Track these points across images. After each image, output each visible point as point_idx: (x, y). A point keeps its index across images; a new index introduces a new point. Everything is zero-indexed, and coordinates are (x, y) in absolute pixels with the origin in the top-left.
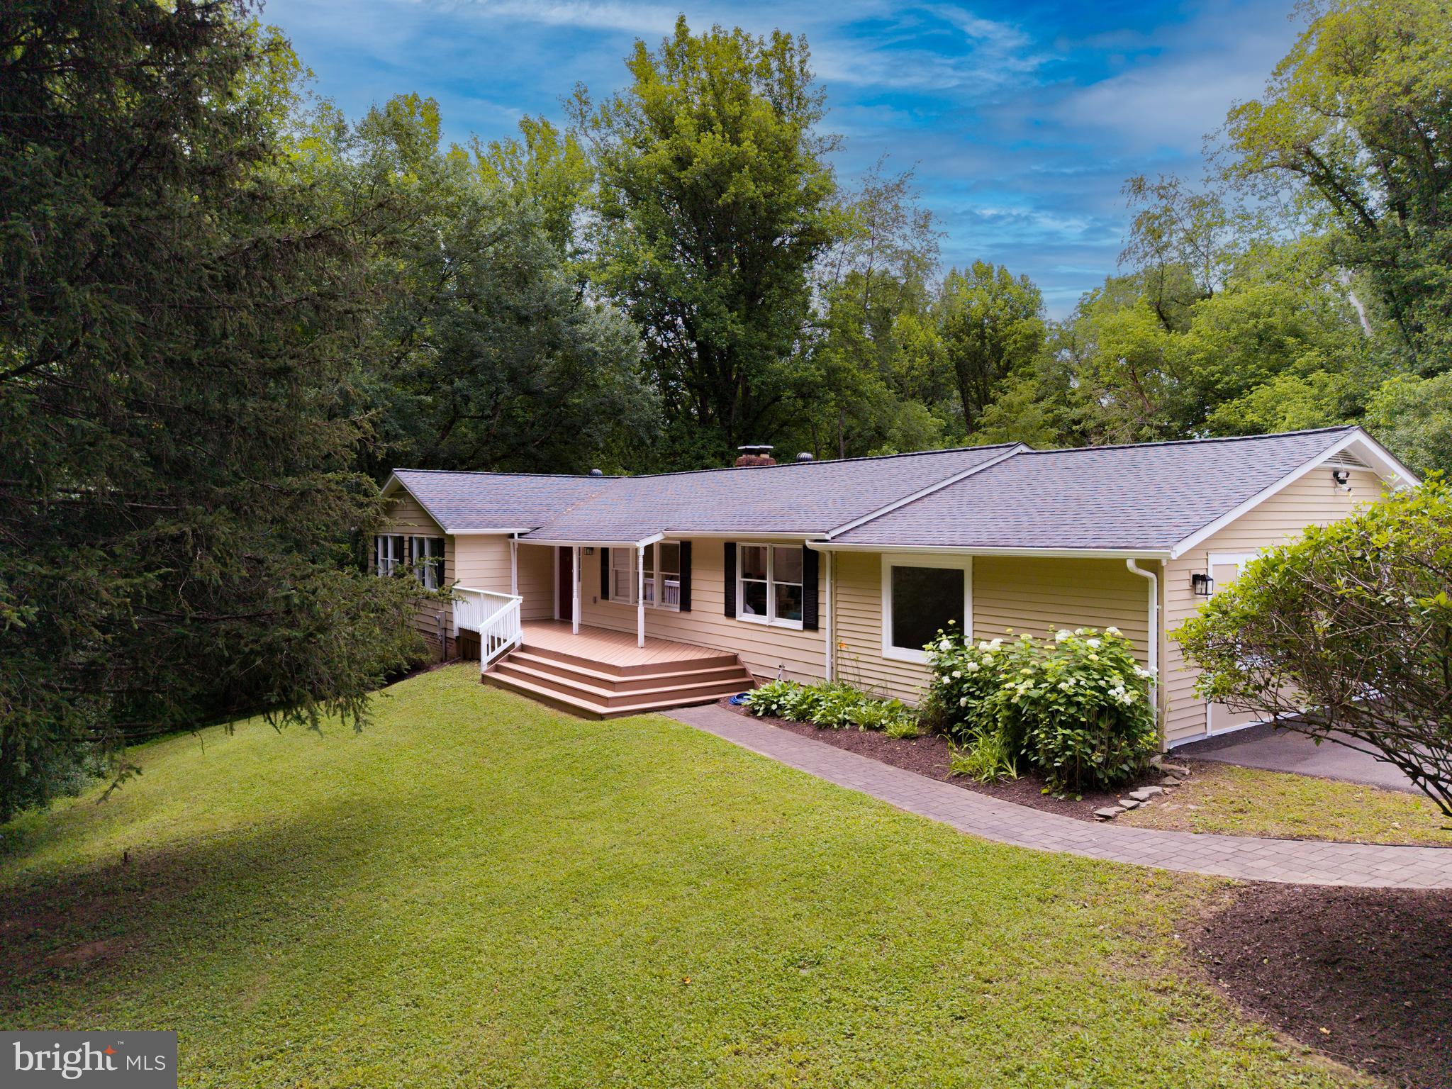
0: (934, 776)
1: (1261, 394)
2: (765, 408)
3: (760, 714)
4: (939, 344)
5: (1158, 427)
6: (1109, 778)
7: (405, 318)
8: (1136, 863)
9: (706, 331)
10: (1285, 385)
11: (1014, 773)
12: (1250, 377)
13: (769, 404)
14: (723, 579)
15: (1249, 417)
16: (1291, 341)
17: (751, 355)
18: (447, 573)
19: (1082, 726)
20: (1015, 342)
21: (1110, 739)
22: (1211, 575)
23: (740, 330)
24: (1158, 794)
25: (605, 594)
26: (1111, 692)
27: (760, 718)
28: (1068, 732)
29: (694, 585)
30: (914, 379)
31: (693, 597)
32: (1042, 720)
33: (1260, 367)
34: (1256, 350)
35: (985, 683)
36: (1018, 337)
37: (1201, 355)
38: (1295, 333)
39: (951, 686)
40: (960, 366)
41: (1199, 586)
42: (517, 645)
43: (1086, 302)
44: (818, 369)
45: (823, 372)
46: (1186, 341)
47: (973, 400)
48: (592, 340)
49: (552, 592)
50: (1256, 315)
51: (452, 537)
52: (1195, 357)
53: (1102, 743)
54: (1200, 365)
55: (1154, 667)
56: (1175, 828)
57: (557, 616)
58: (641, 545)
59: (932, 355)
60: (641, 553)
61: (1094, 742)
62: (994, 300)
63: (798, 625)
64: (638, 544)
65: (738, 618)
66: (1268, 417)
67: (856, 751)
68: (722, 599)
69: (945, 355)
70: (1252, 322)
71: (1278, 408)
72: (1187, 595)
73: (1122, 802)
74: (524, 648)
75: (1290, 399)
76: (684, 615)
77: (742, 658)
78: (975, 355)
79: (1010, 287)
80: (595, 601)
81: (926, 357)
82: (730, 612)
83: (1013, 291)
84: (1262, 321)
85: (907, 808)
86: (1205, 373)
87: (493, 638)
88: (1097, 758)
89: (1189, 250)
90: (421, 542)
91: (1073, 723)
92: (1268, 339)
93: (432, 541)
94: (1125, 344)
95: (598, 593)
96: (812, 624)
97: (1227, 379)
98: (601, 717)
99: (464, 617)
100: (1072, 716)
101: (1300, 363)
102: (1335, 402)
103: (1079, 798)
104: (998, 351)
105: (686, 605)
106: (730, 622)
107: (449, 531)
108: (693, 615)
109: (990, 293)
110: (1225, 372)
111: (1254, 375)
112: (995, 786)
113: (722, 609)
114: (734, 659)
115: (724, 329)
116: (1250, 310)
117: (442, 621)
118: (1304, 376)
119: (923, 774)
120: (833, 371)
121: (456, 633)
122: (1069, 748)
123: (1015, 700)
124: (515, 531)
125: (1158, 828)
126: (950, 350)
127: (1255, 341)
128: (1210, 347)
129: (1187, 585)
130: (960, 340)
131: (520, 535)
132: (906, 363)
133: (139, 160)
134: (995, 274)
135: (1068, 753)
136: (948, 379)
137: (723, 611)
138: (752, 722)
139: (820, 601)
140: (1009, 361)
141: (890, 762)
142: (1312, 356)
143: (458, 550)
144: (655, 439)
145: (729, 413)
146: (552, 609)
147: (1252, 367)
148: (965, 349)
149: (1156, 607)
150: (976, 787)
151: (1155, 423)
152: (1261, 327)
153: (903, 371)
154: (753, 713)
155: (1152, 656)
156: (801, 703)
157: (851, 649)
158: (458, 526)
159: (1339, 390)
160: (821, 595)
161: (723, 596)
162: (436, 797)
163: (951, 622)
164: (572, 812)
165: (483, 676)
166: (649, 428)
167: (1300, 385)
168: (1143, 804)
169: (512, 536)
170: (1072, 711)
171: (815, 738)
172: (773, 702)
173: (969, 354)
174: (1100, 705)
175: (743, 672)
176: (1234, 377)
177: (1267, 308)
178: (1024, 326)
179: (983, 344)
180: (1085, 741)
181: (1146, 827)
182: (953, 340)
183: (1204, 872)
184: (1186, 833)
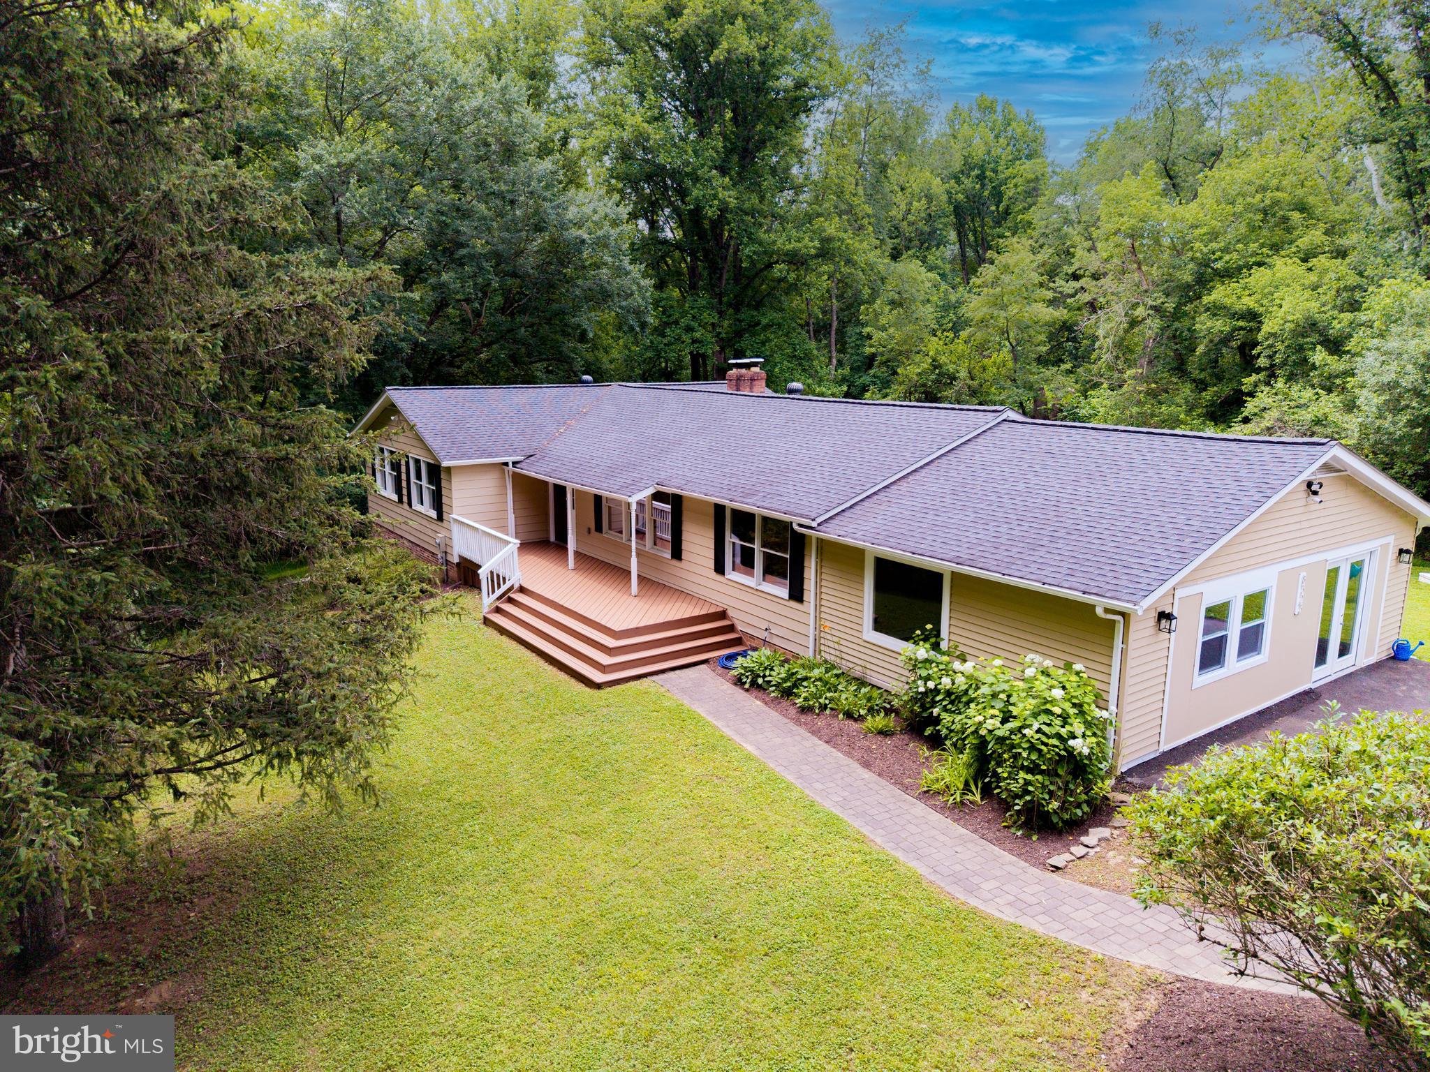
0: (906, 789)
1: (1259, 277)
2: (757, 274)
3: (747, 686)
4: (938, 187)
5: (1152, 307)
6: (1063, 821)
7: (388, 209)
8: (1077, 943)
9: (697, 199)
10: (1285, 269)
11: (978, 798)
12: (1251, 256)
13: (762, 270)
14: (713, 536)
15: (1246, 300)
16: (1296, 216)
17: (743, 221)
18: (444, 500)
19: (1042, 772)
20: (1016, 186)
21: (1067, 784)
22: (1175, 614)
23: (730, 197)
24: (1106, 839)
25: (599, 528)
26: (1071, 742)
27: (747, 690)
28: (1029, 777)
29: (685, 536)
30: (911, 224)
31: (684, 547)
32: (1006, 761)
33: (1262, 246)
34: (1260, 227)
35: (958, 700)
36: (1018, 180)
37: (1203, 231)
38: (1302, 208)
39: (925, 694)
40: (958, 210)
41: (1163, 621)
42: (516, 586)
43: (1092, 141)
44: (812, 240)
45: (816, 244)
46: (1190, 211)
47: (970, 245)
48: (579, 225)
49: (547, 515)
50: (1264, 189)
51: (449, 469)
52: (1197, 232)
53: (1059, 788)
54: (1202, 241)
55: (1113, 708)
56: (1118, 890)
57: (552, 538)
58: (633, 500)
59: (929, 198)
60: (634, 507)
61: (1052, 788)
62: (997, 137)
63: (783, 592)
64: (630, 500)
65: (727, 576)
66: (1265, 302)
67: (835, 746)
68: (712, 554)
69: (944, 198)
70: (1259, 197)
71: (1276, 295)
72: (1152, 631)
73: (1073, 849)
74: (522, 590)
75: (1288, 286)
76: (675, 562)
77: (731, 613)
78: (974, 199)
79: (1014, 124)
80: (589, 531)
81: (924, 201)
82: (719, 568)
83: (1017, 129)
84: (1269, 194)
85: (879, 840)
86: (1205, 250)
87: (492, 573)
88: (1055, 805)
89: (1202, 100)
90: (417, 462)
91: (1033, 769)
92: (1274, 215)
93: (429, 465)
94: (1126, 218)
95: (593, 526)
96: (797, 594)
97: (1227, 257)
98: (598, 686)
99: (462, 546)
100: (1033, 762)
101: (1303, 243)
102: (1333, 292)
103: (1035, 838)
104: (997, 195)
105: (677, 554)
106: (719, 577)
107: (445, 464)
108: (683, 564)
109: (992, 130)
110: (1226, 250)
111: (1255, 254)
112: (960, 810)
113: (712, 564)
114: (722, 615)
115: (715, 196)
116: (1258, 182)
117: (443, 546)
118: (1305, 260)
119: (895, 784)
120: (826, 240)
121: (456, 560)
122: (1029, 793)
123: (983, 732)
124: (510, 459)
125: (1102, 887)
126: (949, 193)
127: (1260, 217)
128: (1214, 222)
129: (1152, 622)
130: (959, 182)
131: (514, 463)
132: (903, 207)
133: (125, 253)
134: (999, 109)
135: (1028, 798)
136: (945, 225)
137: (713, 566)
138: (738, 692)
139: (806, 575)
140: (1008, 207)
141: (866, 765)
142: (1315, 236)
143: (454, 479)
144: (643, 325)
145: (720, 279)
146: (548, 531)
147: (1253, 246)
148: (964, 191)
149: (1121, 645)
150: (943, 809)
151: (1150, 303)
152: (1268, 202)
153: (900, 216)
154: (739, 682)
155: (1112, 698)
156: (785, 680)
157: (833, 632)
158: (453, 458)
159: (1339, 279)
160: (806, 570)
161: (712, 552)
162: (450, 784)
163: (929, 626)
164: (576, 825)
165: (485, 618)
166: (638, 313)
167: (1300, 270)
168: (1092, 852)
169: (506, 464)
170: (1034, 757)
171: (798, 722)
172: (759, 676)
173: (967, 197)
174: (1058, 754)
175: (731, 628)
176: (1235, 256)
177: (1275, 182)
178: (1026, 168)
179: (983, 185)
180: (1044, 786)
181: (1091, 885)
182: (952, 181)
183: (1137, 961)
184: (1126, 897)
